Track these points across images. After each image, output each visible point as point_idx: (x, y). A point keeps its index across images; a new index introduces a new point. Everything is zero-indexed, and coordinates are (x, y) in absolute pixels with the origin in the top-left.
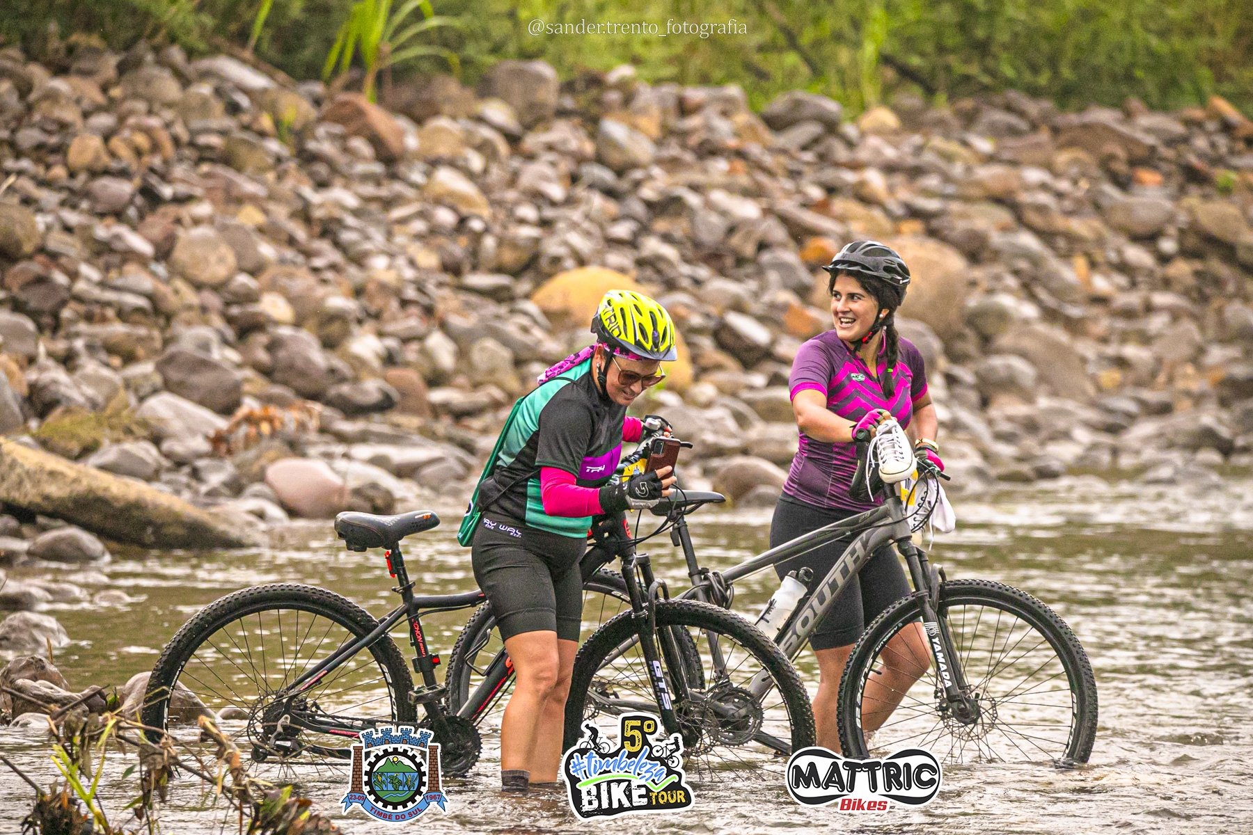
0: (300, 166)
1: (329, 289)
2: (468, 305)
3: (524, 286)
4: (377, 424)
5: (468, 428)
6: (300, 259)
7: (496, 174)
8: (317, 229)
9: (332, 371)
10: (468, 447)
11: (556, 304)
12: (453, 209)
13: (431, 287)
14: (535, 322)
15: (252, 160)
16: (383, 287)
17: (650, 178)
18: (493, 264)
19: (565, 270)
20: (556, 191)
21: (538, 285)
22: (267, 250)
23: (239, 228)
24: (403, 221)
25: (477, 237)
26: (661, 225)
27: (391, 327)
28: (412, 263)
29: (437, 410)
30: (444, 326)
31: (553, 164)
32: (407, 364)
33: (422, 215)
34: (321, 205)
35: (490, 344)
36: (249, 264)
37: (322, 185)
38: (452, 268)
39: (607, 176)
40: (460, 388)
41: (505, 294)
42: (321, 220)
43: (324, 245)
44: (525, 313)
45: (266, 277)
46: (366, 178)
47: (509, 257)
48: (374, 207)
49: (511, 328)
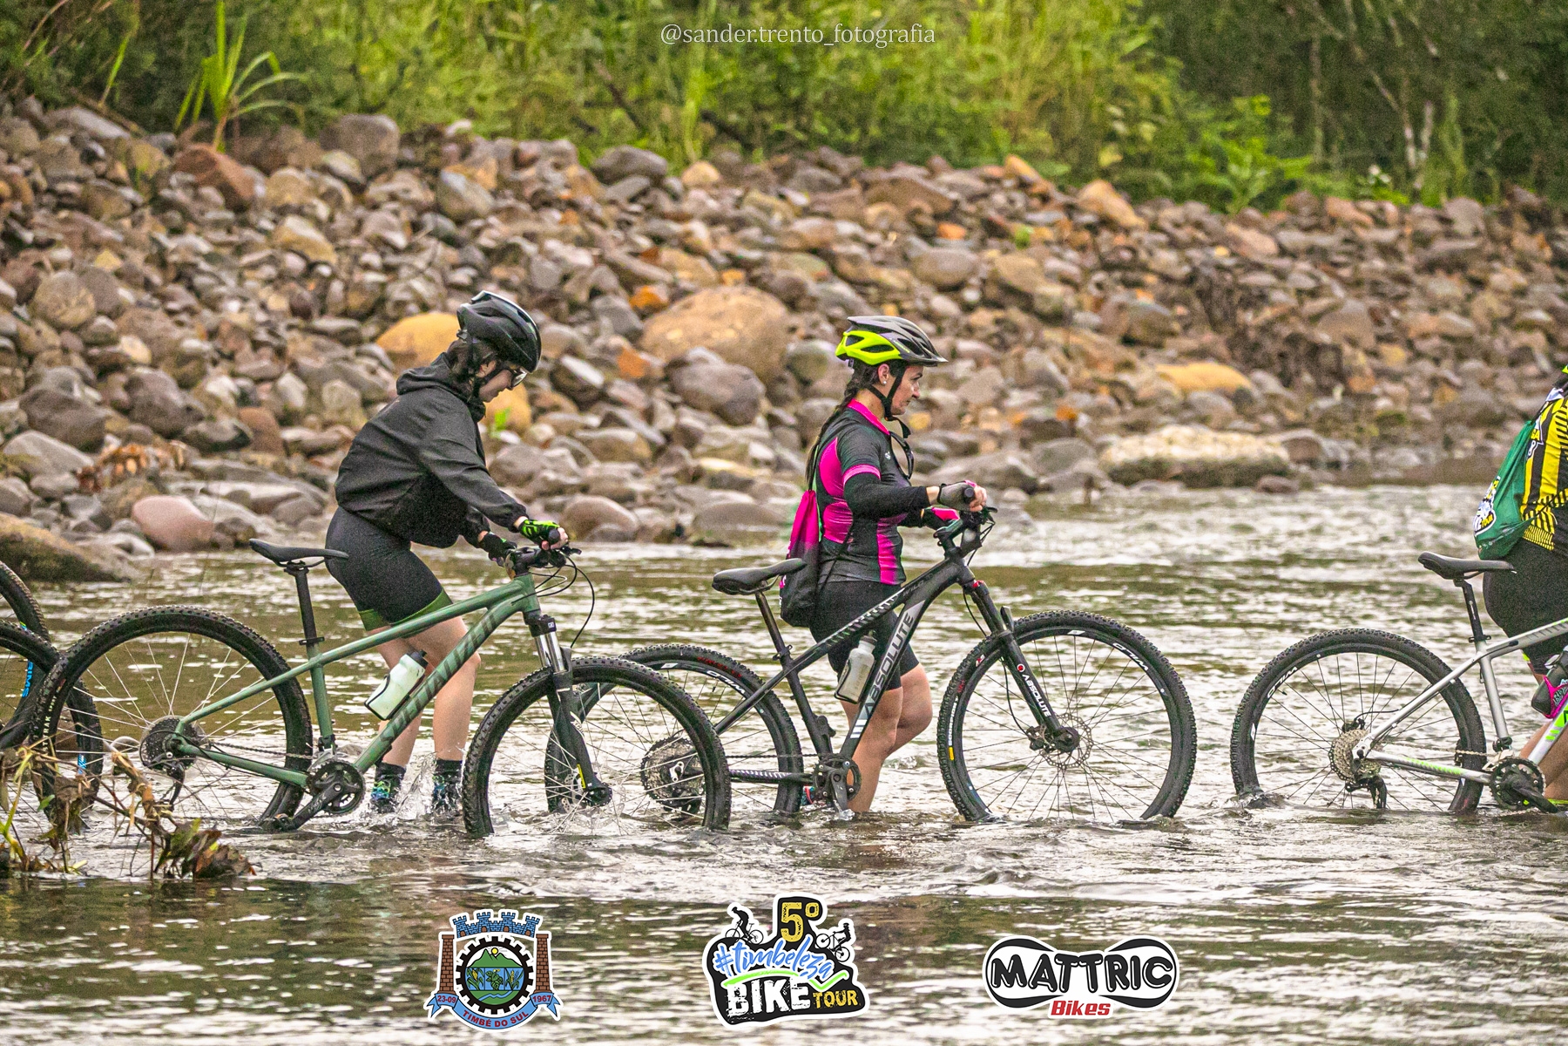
0: (153, 214)
1: (186, 330)
2: (317, 347)
3: (370, 330)
4: (234, 462)
5: (320, 465)
6: (156, 302)
7: (342, 221)
8: (172, 274)
9: (189, 409)
10: (319, 483)
11: (401, 347)
12: (302, 256)
13: (281, 330)
14: (381, 364)
15: (110, 207)
16: (236, 328)
17: (489, 226)
18: (341, 307)
19: (410, 315)
20: (400, 240)
21: (384, 330)
22: (125, 294)
23: (99, 271)
24: (254, 266)
25: (326, 282)
26: (499, 272)
27: (243, 369)
28: (263, 306)
29: (289, 448)
30: (294, 367)
31: (396, 213)
32: (259, 404)
33: (272, 260)
34: (174, 251)
35: (339, 384)
36: (107, 307)
37: (175, 231)
38: (300, 311)
39: (448, 225)
40: (312, 427)
41: (351, 335)
42: (175, 264)
43: (178, 289)
44: (373, 356)
45: (124, 320)
46: (217, 224)
47: (355, 301)
48: (225, 252)
49: (360, 368)
